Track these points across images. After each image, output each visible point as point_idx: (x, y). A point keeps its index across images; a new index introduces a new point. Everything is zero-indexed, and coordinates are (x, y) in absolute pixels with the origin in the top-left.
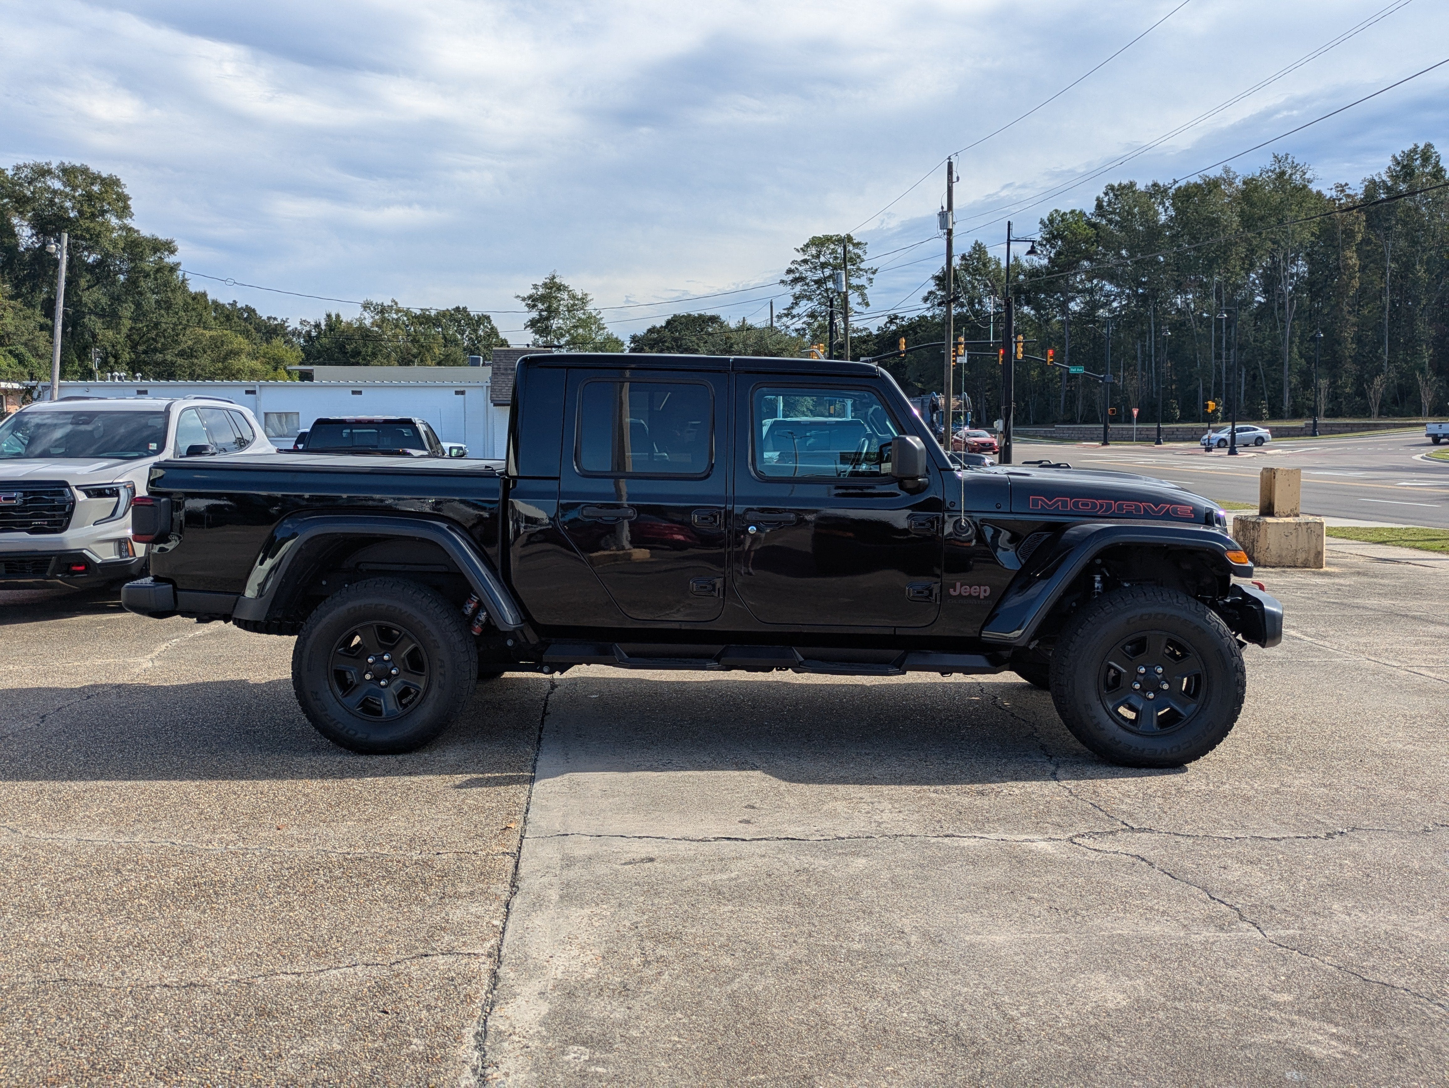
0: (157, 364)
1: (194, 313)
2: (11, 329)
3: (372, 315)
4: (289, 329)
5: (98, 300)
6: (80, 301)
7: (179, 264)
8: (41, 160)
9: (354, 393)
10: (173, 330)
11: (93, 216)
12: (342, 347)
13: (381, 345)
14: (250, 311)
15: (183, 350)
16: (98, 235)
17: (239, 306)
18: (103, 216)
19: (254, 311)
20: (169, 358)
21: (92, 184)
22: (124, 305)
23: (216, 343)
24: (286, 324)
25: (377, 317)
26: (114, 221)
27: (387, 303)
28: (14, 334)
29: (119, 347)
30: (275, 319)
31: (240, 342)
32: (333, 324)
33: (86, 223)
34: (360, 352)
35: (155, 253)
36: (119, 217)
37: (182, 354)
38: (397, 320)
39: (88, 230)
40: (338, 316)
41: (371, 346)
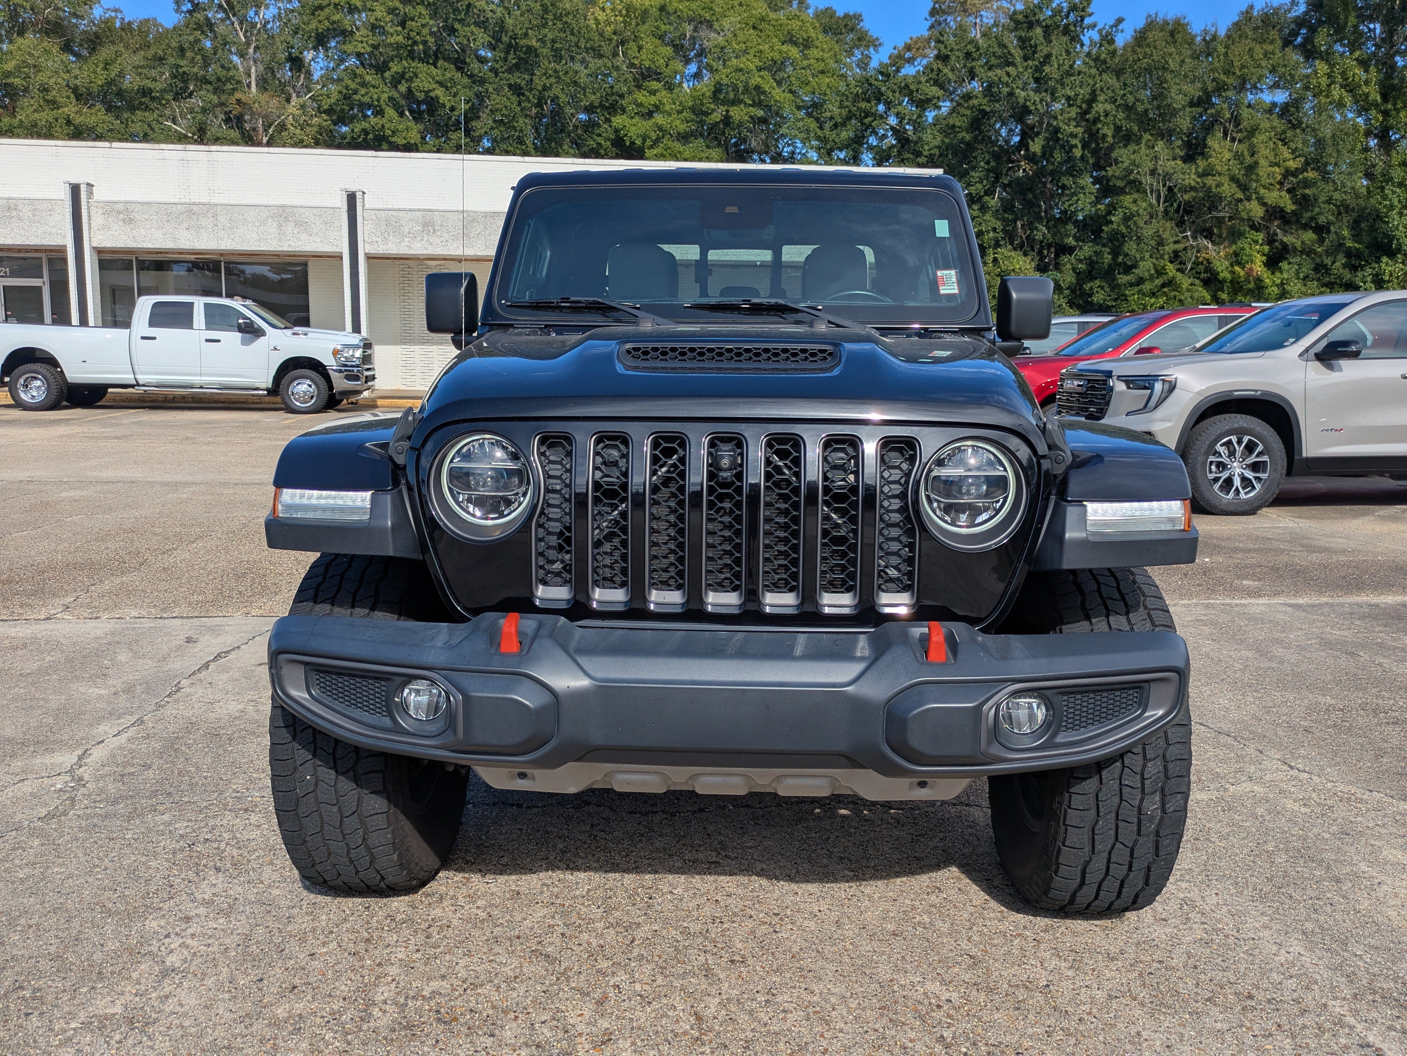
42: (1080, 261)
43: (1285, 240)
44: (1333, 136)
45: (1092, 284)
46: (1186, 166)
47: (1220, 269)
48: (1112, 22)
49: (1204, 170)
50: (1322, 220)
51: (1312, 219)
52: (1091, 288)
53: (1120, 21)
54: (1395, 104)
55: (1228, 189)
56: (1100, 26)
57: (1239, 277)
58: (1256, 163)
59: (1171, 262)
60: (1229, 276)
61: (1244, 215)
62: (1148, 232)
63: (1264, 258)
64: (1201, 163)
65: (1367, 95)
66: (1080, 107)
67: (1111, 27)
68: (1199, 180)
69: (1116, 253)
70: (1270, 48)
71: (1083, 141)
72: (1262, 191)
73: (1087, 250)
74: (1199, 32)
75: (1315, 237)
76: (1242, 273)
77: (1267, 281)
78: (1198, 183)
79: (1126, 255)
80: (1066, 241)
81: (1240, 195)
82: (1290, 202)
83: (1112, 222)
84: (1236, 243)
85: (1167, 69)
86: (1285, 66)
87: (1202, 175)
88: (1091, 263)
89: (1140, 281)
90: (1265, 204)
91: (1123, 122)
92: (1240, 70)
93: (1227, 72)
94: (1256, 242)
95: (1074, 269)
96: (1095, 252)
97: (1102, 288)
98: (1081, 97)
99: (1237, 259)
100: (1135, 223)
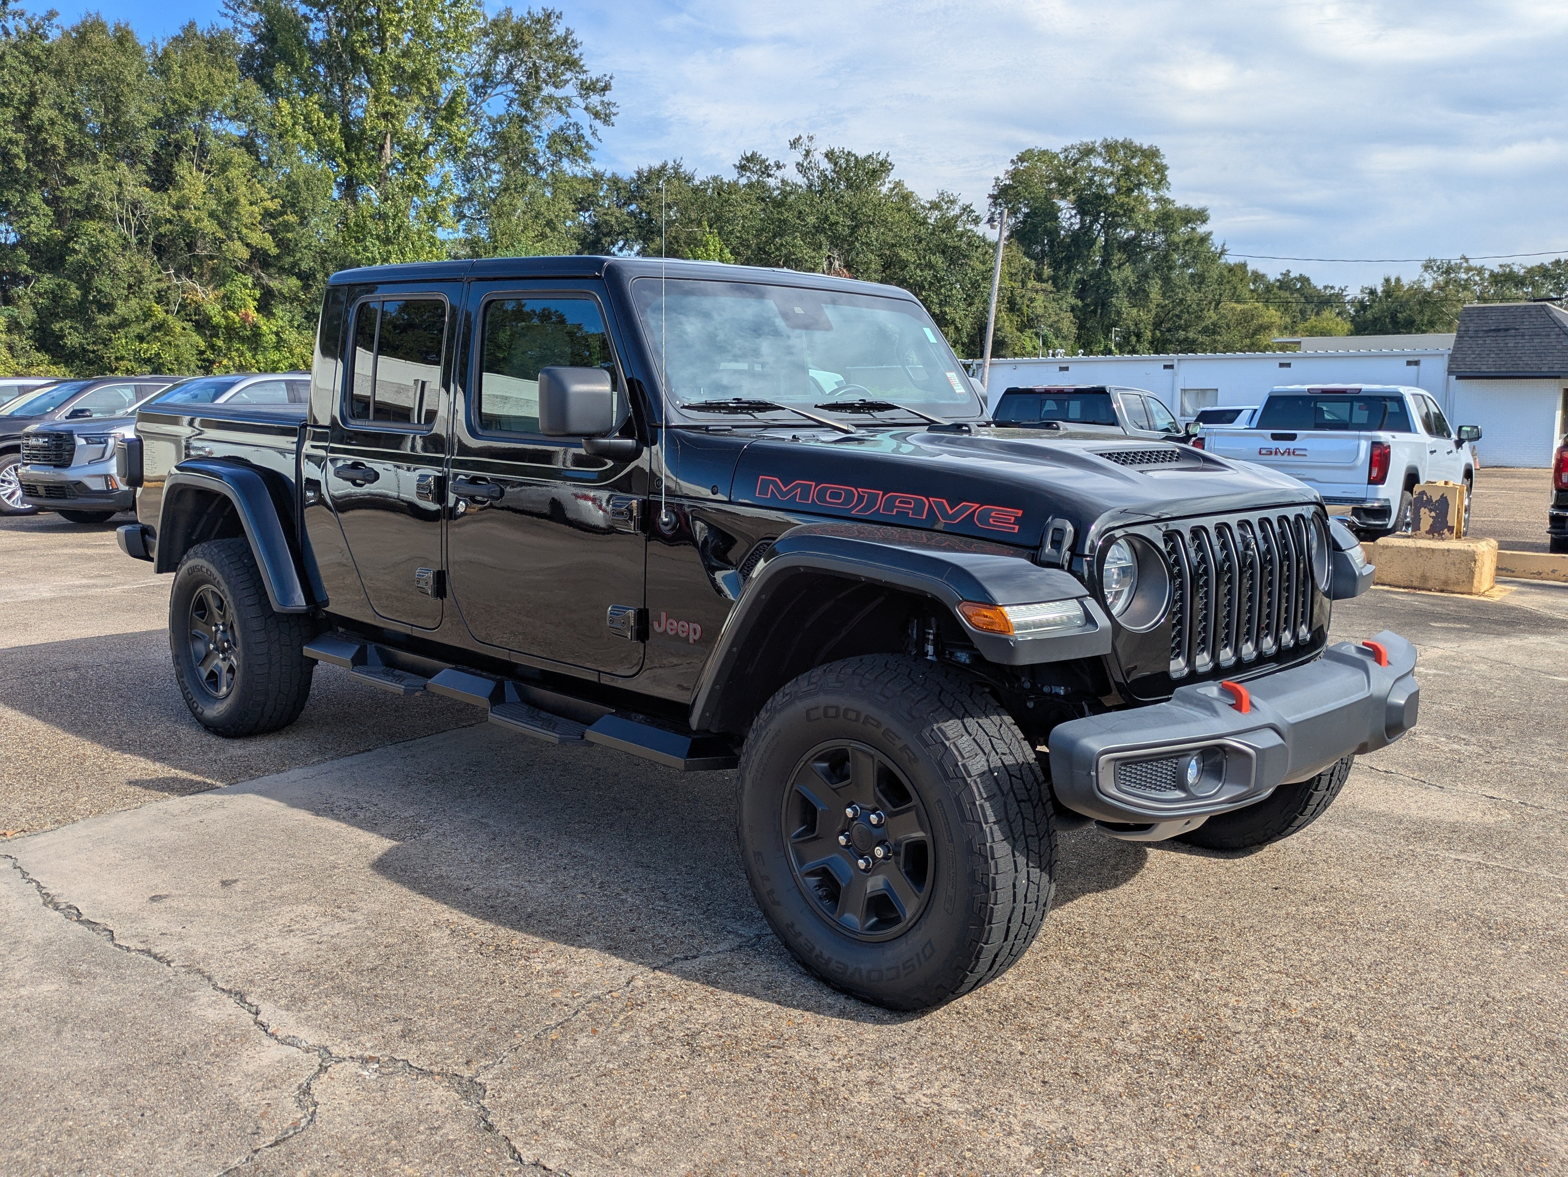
0: (1180, 342)
1: (1228, 286)
2: (1040, 311)
3: (1435, 276)
4: (1348, 298)
5: (1127, 278)
6: (1109, 279)
7: (1210, 233)
8: (1087, 140)
9: (1281, 365)
10: (1198, 305)
11: (1130, 190)
12: (1393, 317)
13: (1442, 312)
14: (1304, 280)
15: (1207, 327)
16: (1132, 210)
17: (1292, 275)
18: (1139, 189)
19: (1308, 280)
20: (1191, 335)
21: (1132, 158)
22: (1151, 281)
23: (1246, 318)
24: (1345, 293)
25: (1440, 278)
26: (1150, 194)
27: (1455, 259)
28: (1042, 316)
29: (1142, 325)
30: (1332, 288)
31: (1272, 315)
32: (1391, 289)
33: (1123, 199)
34: (1414, 321)
35: (1187, 223)
36: (1156, 188)
37: (1205, 331)
38: (1466, 280)
39: (1122, 205)
40: (1398, 280)
41: (1428, 313)
42: (40, 295)
43: (271, 284)
44: (306, 181)
45: (62, 324)
46: (157, 196)
47: (212, 313)
48: (43, 14)
49: (177, 202)
50: (304, 266)
51: (295, 264)
52: (61, 329)
53: (52, 14)
54: (357, 155)
55: (208, 226)
56: (28, 15)
57: (235, 323)
58: (236, 201)
59: (158, 303)
60: (223, 322)
61: (229, 255)
62: (123, 266)
63: (255, 303)
64: (175, 195)
65: (332, 143)
66: (18, 109)
67: (43, 19)
68: (175, 212)
69: (85, 287)
70: (230, 76)
71: (25, 150)
72: (244, 231)
73: (47, 282)
74: (146, 44)
75: (299, 283)
76: (237, 319)
77: (265, 328)
78: (173, 216)
79: (99, 291)
80: (20, 268)
81: (221, 234)
82: (273, 245)
83: (74, 251)
84: (224, 285)
85: (123, 81)
86: (247, 98)
87: (178, 207)
88: (55, 297)
89: (125, 323)
90: (248, 245)
91: (76, 134)
92: (203, 95)
93: (189, 96)
94: (245, 286)
95: (34, 305)
96: (58, 285)
97: (76, 329)
98: (18, 97)
99: (228, 302)
100: (105, 255)
